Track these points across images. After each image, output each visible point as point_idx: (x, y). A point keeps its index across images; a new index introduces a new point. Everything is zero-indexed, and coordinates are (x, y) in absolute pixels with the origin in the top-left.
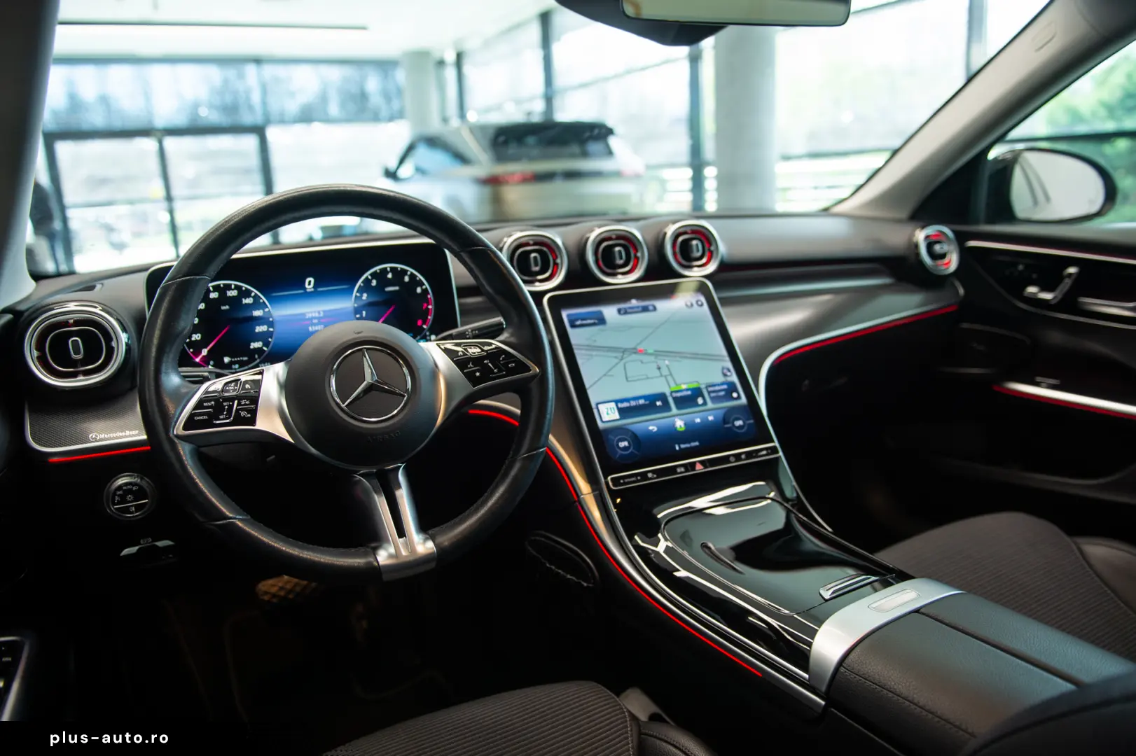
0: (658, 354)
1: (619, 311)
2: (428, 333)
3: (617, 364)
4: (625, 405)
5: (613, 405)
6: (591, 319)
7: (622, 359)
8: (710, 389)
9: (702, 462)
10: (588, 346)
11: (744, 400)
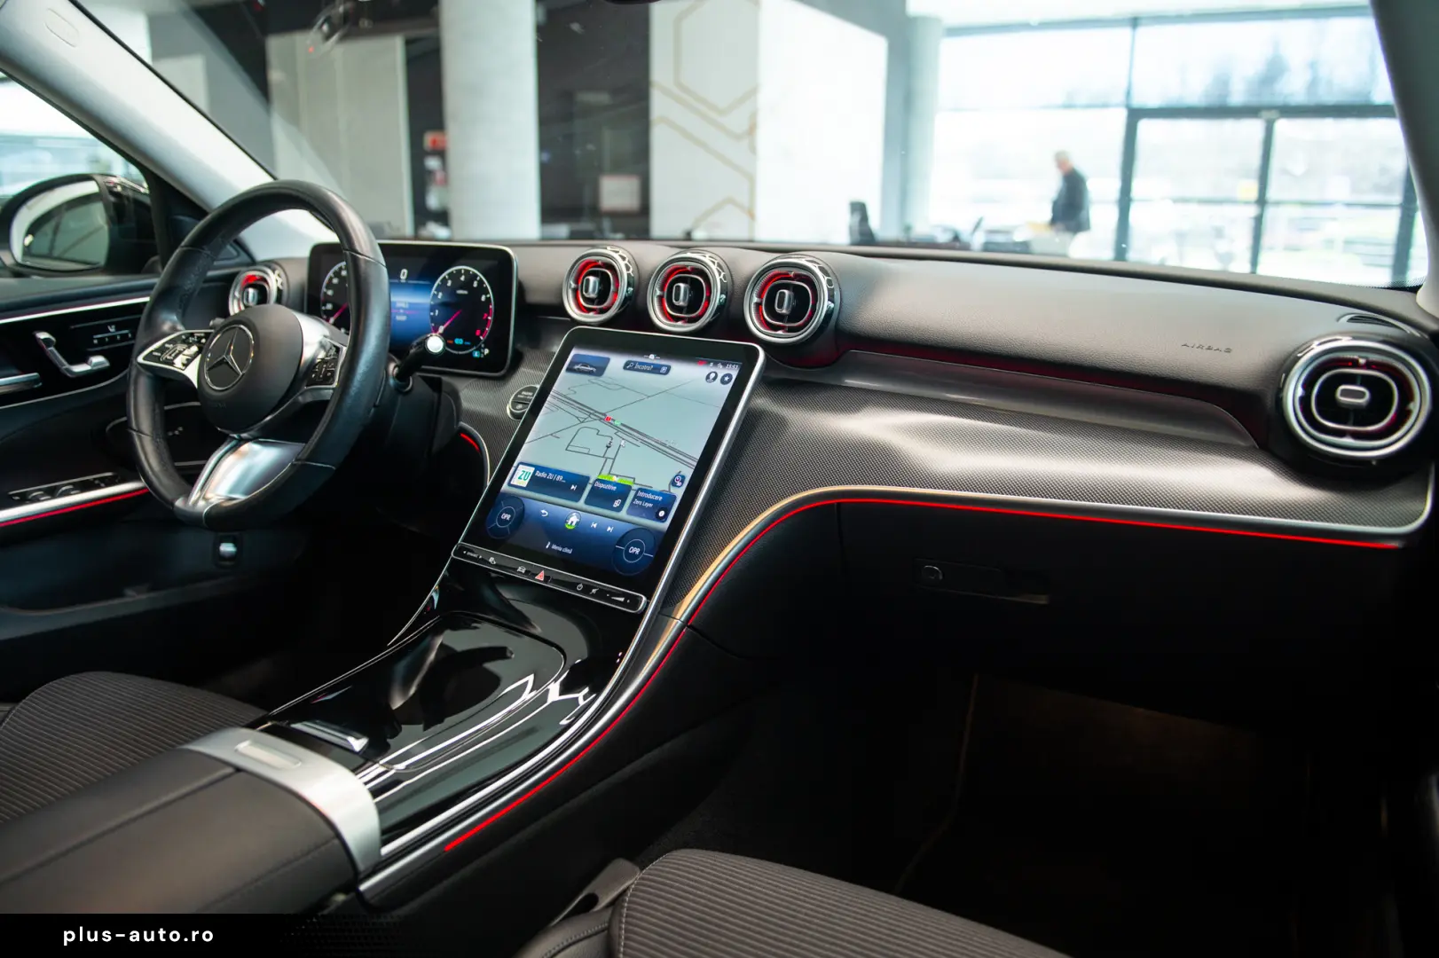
0: (622, 428)
1: (627, 364)
2: (483, 346)
3: (573, 426)
4: (543, 475)
6: (591, 366)
7: (582, 422)
8: (640, 494)
9: (547, 574)
10: (565, 396)
11: (665, 525)
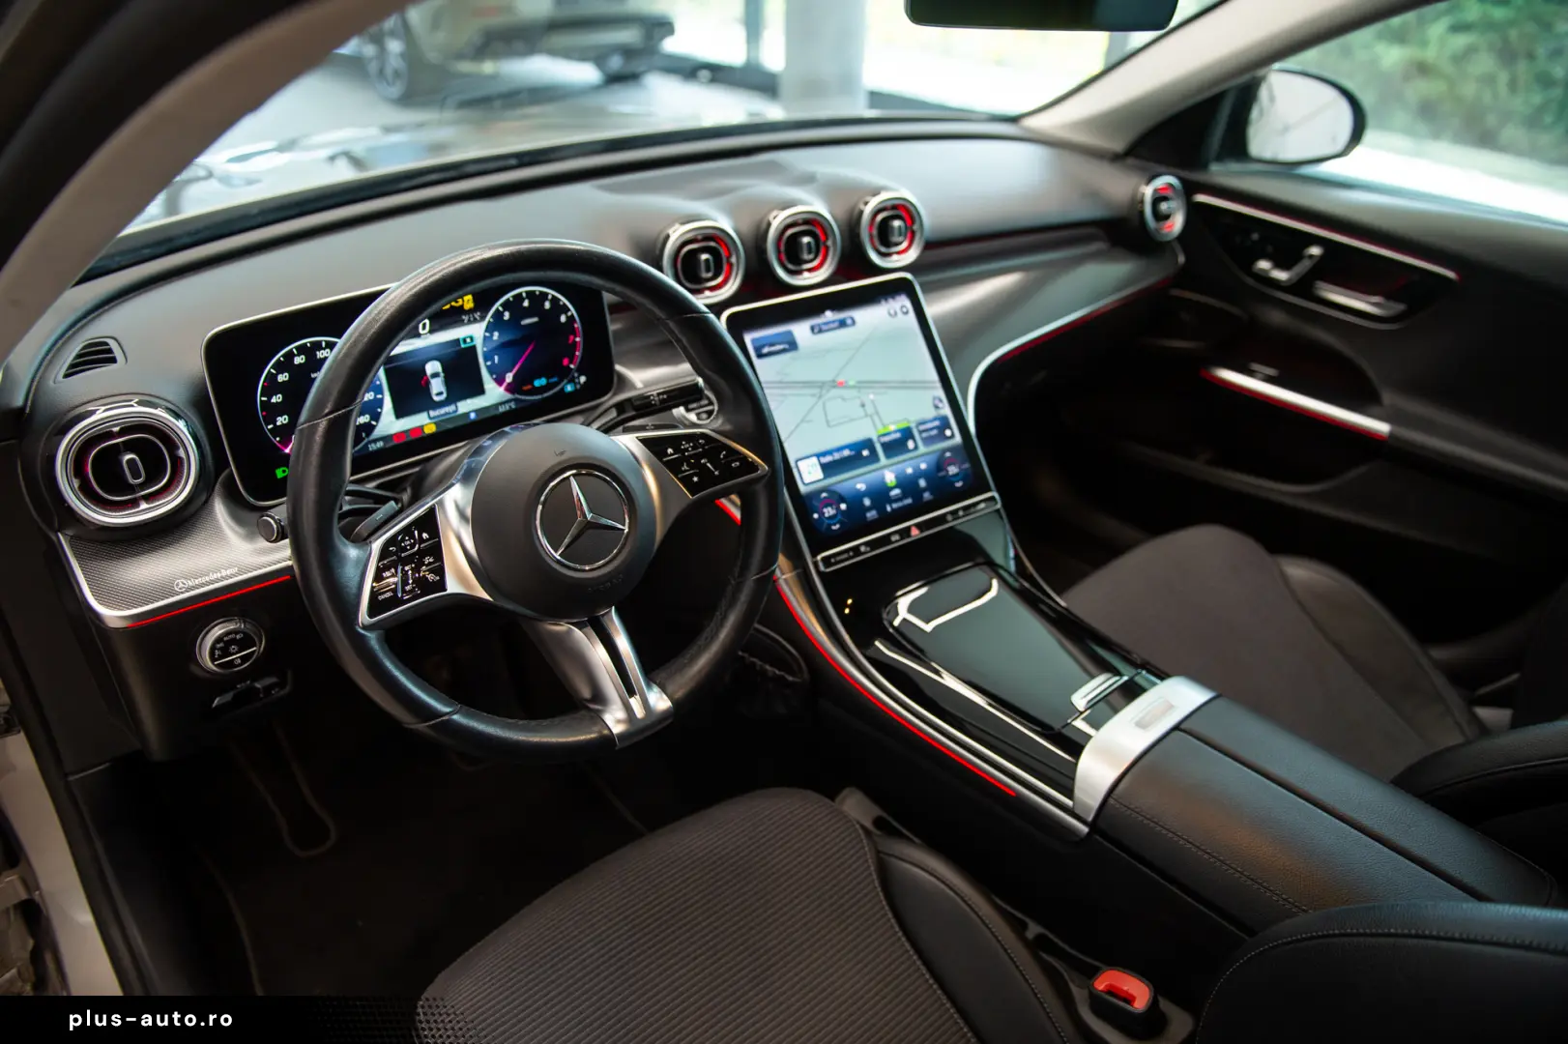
0: (862, 385)
1: (812, 328)
2: (576, 375)
3: (816, 403)
4: (828, 459)
5: (814, 460)
6: (780, 344)
7: (820, 397)
8: (922, 428)
9: (918, 526)
10: (781, 382)
11: (958, 439)
